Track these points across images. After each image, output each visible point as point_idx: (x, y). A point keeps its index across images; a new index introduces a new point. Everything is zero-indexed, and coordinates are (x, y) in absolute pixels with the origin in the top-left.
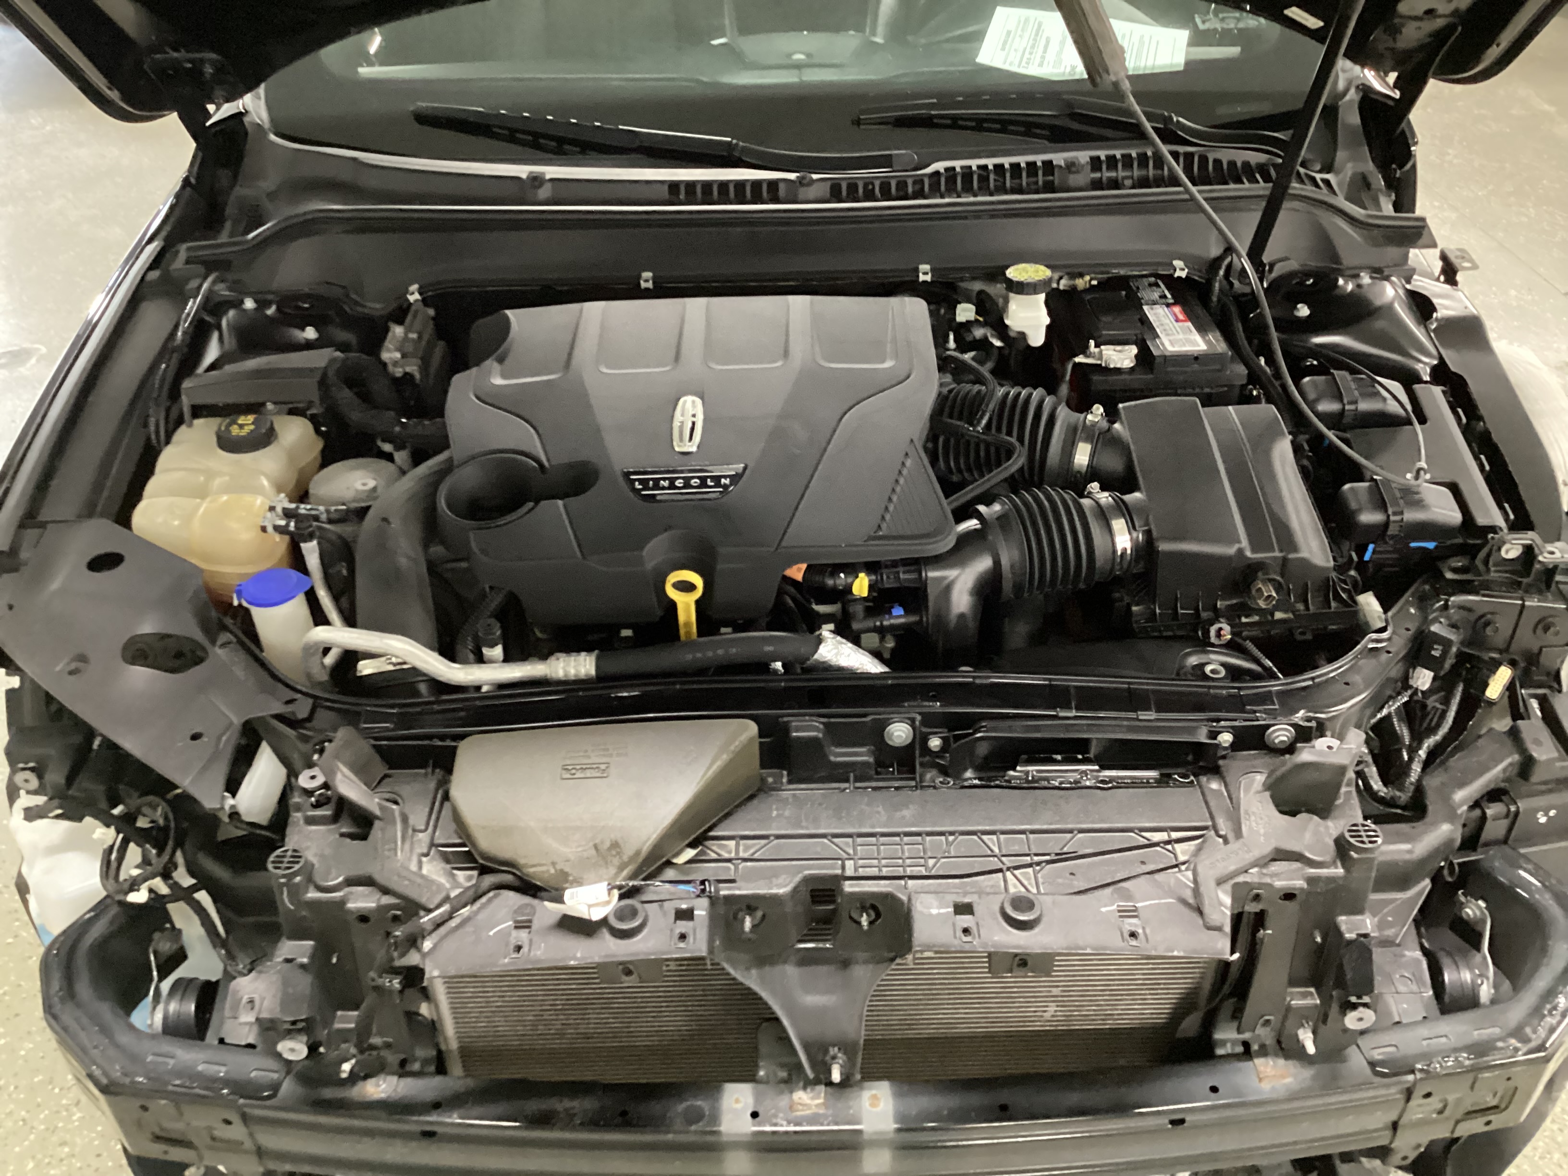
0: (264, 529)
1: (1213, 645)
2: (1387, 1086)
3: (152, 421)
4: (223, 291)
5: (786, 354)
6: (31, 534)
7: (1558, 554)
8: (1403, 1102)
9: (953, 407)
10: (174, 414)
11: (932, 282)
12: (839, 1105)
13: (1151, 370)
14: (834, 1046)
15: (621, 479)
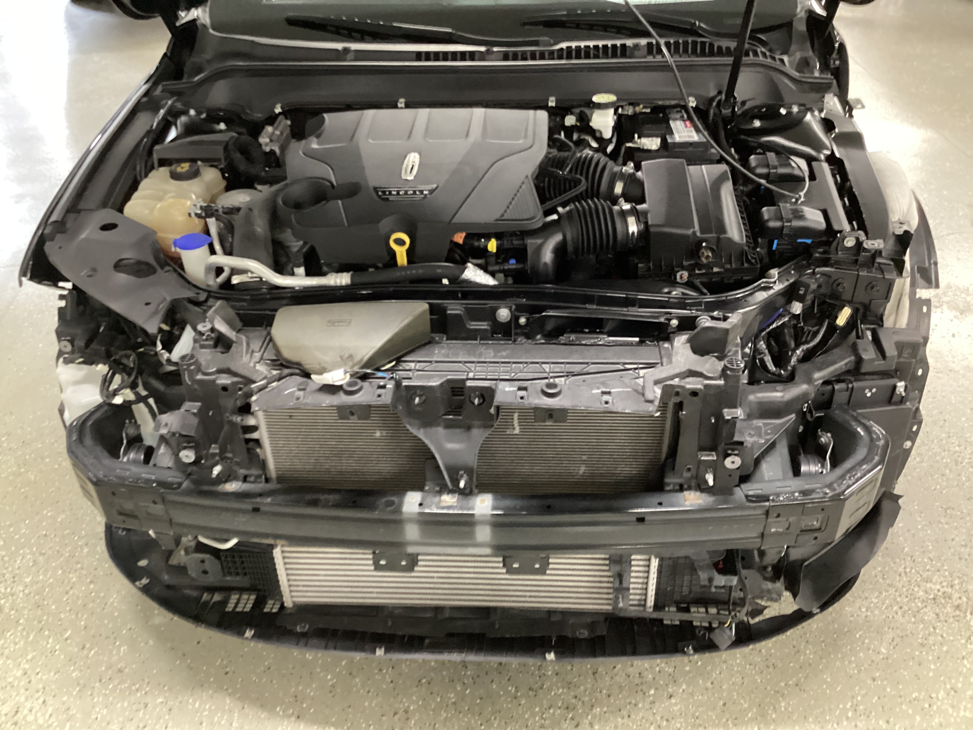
0: (190, 215)
1: (678, 283)
2: (754, 508)
3: (138, 168)
4: (179, 105)
5: (467, 135)
6: (72, 216)
7: (876, 245)
8: (765, 520)
9: (553, 163)
10: (149, 164)
11: (556, 107)
12: (464, 502)
13: (667, 151)
14: (461, 470)
15: (373, 192)
